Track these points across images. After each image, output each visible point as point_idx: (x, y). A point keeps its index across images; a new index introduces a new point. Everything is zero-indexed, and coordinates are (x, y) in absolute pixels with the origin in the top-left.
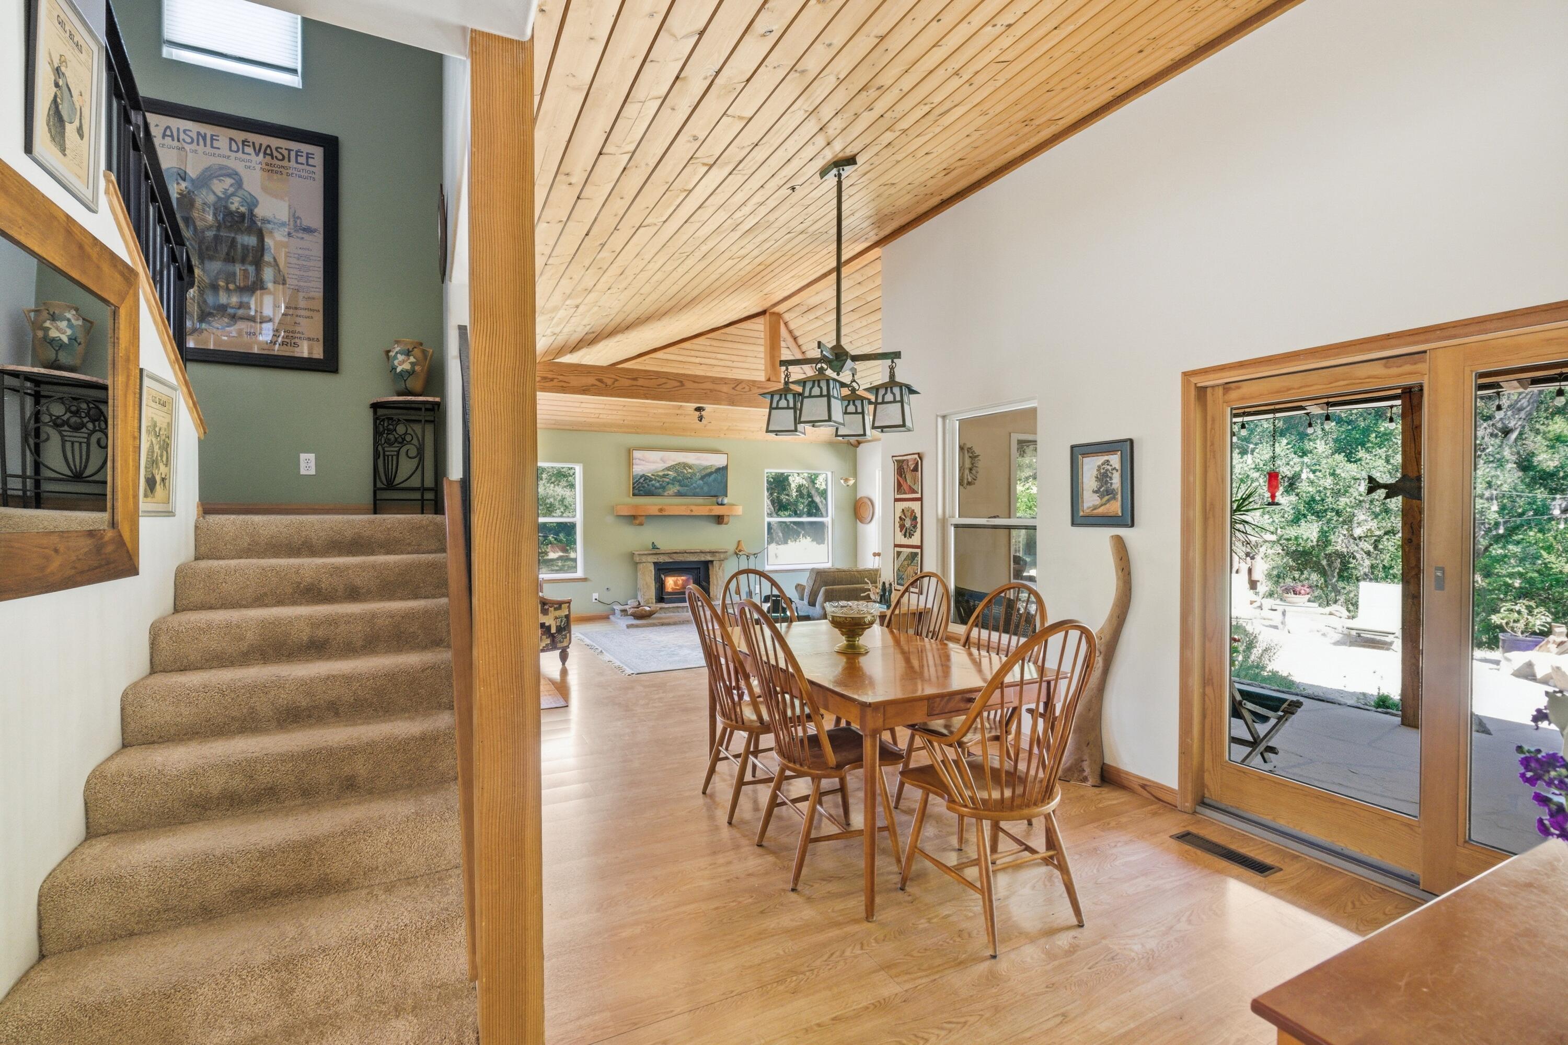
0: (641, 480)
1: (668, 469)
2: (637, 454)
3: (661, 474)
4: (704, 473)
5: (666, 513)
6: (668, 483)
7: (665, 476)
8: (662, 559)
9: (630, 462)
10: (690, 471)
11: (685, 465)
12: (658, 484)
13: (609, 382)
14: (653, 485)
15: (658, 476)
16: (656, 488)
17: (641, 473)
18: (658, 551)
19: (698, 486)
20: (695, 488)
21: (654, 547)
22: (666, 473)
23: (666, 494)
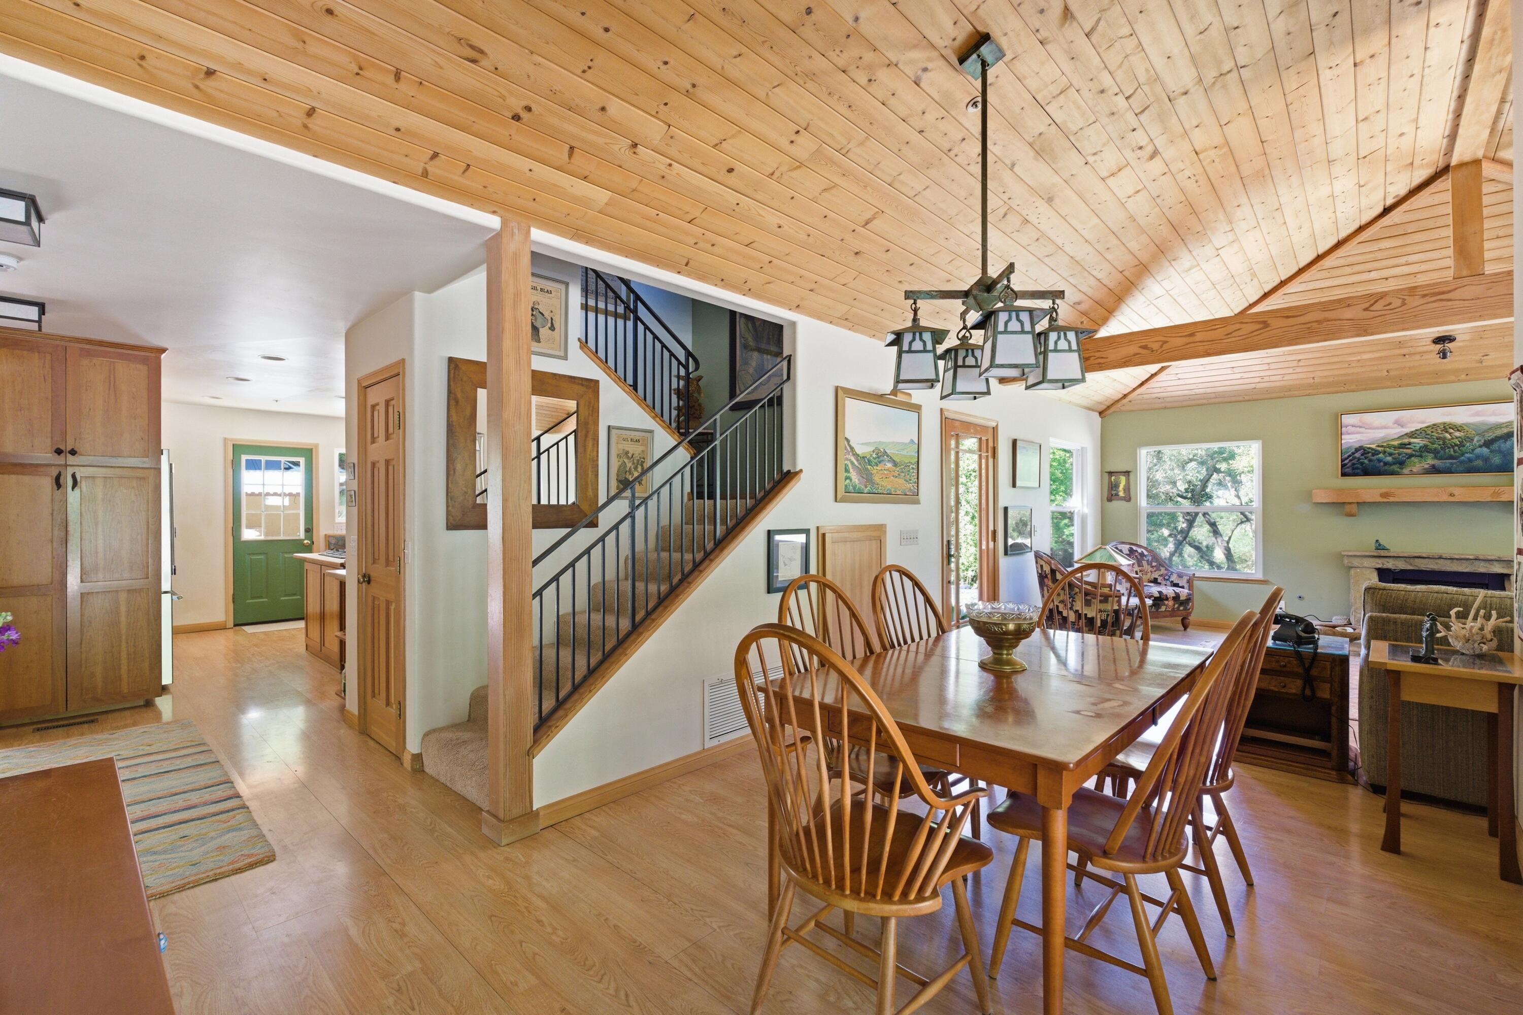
0: (1357, 455)
1: (1412, 435)
2: (1347, 419)
3: (1396, 443)
4: (1490, 436)
5: (1392, 499)
6: (1411, 456)
7: (1403, 446)
8: (1390, 564)
9: (1338, 430)
10: (1457, 434)
11: (1447, 427)
12: (1389, 459)
13: (1155, 346)
14: (1379, 461)
15: (1389, 447)
16: (1386, 464)
17: (1357, 445)
18: (1383, 553)
19: (1478, 457)
20: (1470, 460)
21: (1379, 546)
22: (1406, 441)
23: (1406, 471)
